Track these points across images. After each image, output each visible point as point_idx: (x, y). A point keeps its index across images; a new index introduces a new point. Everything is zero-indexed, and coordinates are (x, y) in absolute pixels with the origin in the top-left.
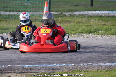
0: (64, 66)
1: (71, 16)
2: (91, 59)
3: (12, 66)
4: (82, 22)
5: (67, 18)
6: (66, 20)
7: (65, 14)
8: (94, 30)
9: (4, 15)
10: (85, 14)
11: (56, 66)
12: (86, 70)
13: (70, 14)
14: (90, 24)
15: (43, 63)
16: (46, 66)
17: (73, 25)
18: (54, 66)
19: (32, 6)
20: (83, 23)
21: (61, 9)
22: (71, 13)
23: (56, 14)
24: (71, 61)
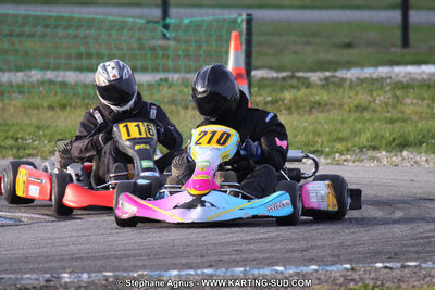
0: (312, 274)
1: (331, 86)
2: (413, 246)
3: (117, 273)
4: (372, 105)
5: (314, 91)
6: (313, 99)
7: (307, 79)
8: (420, 137)
9: (77, 84)
10: (383, 75)
11: (282, 272)
12: (400, 286)
13: (326, 79)
14: (403, 112)
15: (234, 260)
16: (244, 273)
17: (340, 118)
18: (277, 272)
19: (184, 51)
20: (375, 111)
21: (288, 59)
22: (328, 74)
23: (274, 79)
24: (336, 252)
